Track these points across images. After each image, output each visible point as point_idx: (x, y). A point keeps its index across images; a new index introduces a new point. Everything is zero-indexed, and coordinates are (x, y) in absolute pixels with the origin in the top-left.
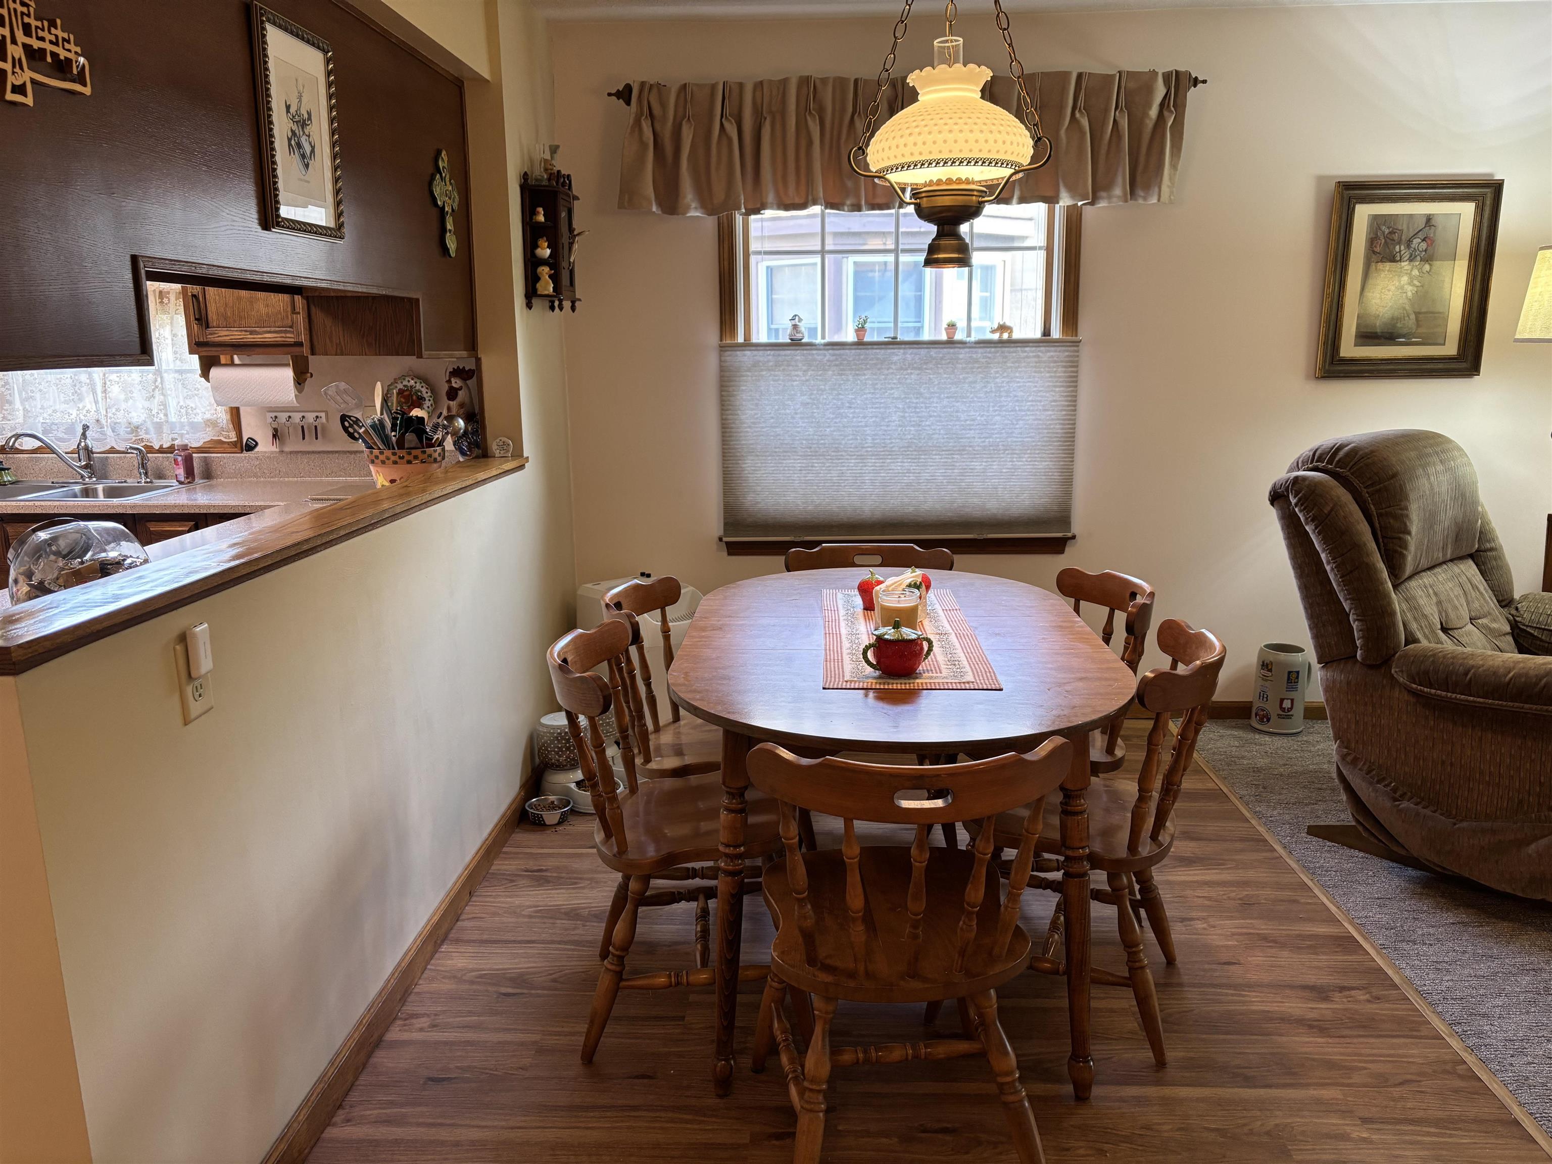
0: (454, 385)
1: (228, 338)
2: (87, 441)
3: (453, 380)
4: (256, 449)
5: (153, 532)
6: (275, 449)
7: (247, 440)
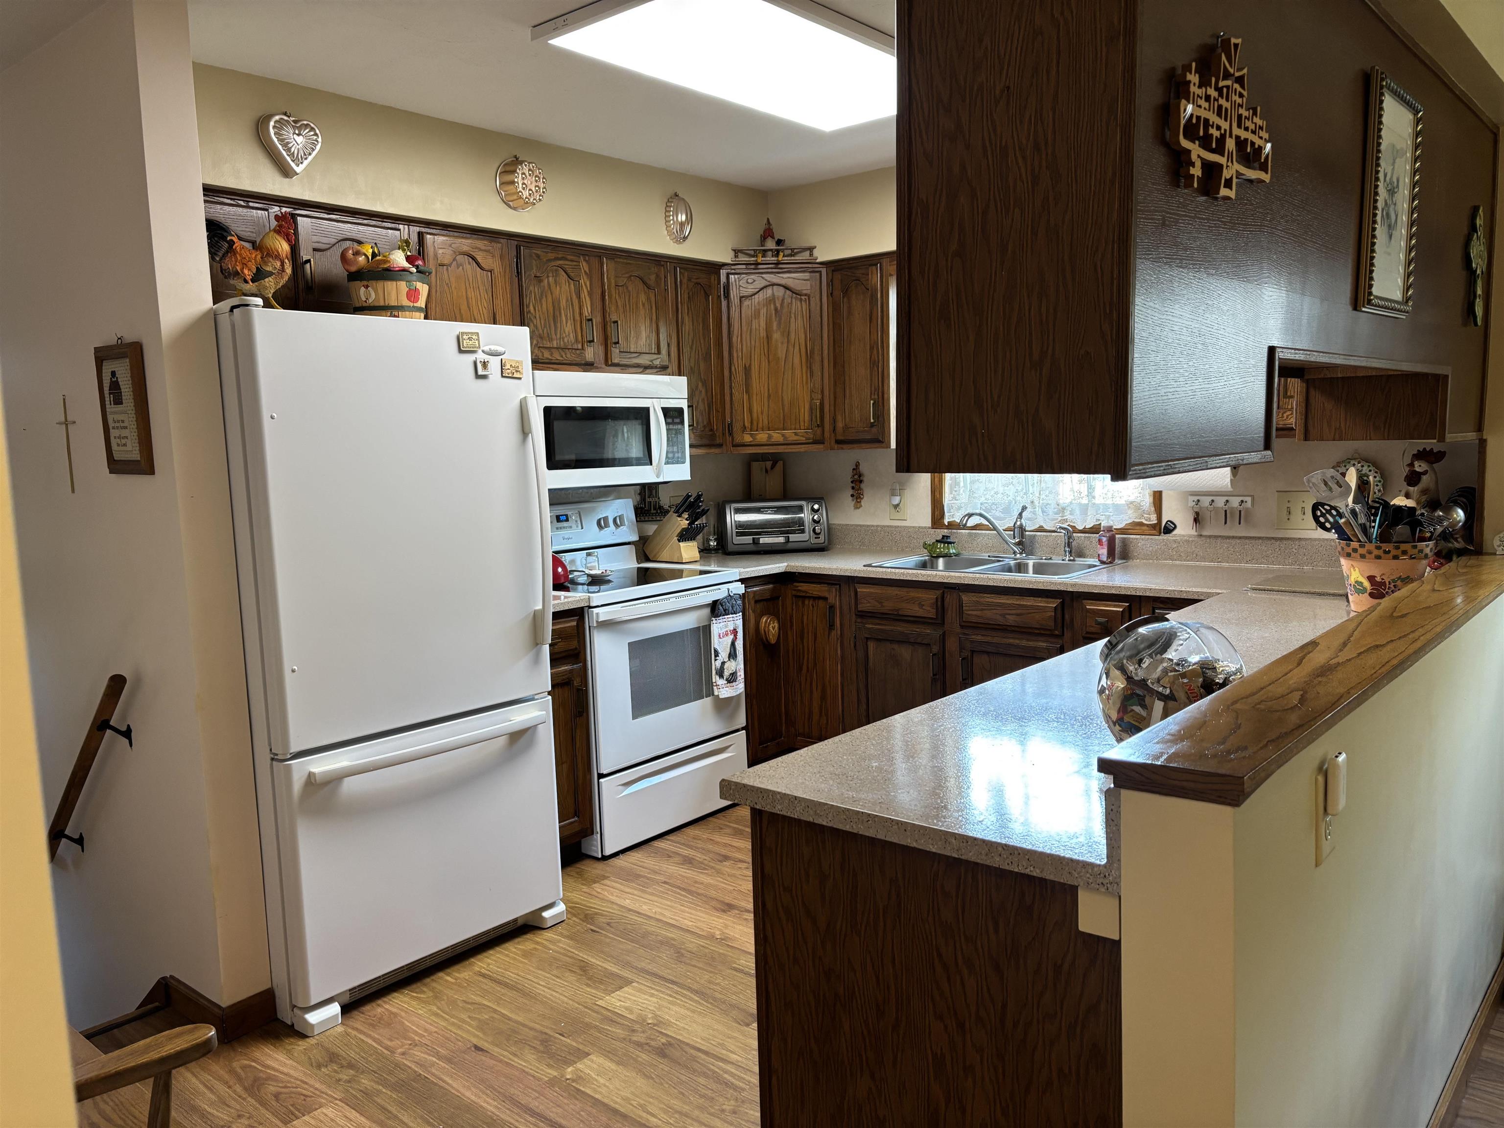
0: (1417, 469)
2: (1022, 520)
3: (1416, 464)
4: (1175, 532)
5: (1089, 611)
6: (1193, 532)
7: (1166, 523)
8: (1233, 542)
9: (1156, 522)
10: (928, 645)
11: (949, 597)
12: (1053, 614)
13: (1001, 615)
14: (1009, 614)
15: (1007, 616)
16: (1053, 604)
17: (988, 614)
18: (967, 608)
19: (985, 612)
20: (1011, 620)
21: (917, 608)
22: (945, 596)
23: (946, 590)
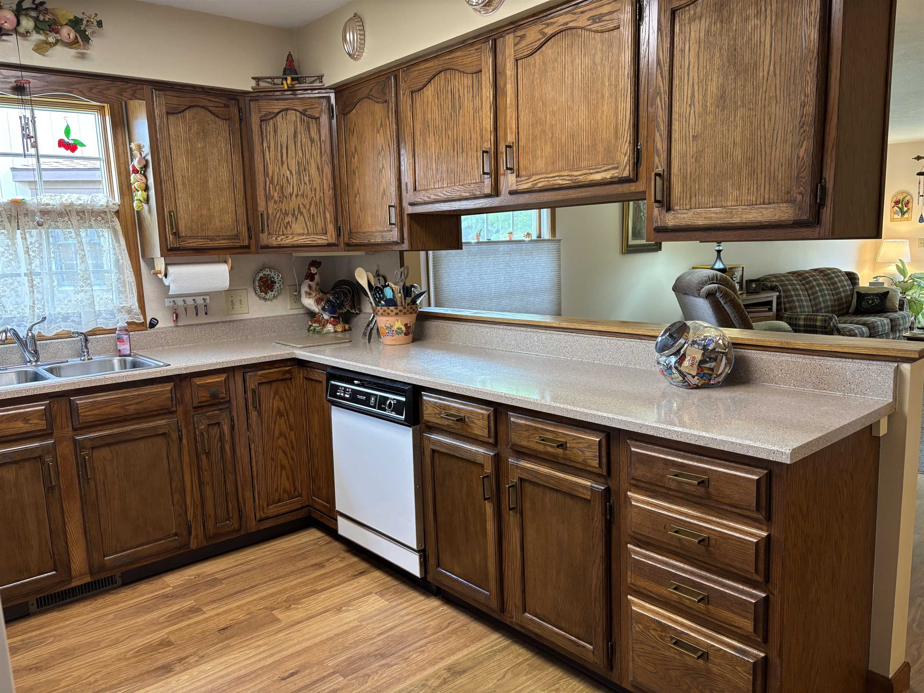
0: (313, 272)
1: (195, 244)
3: (312, 269)
4: (157, 327)
5: (199, 386)
6: (172, 324)
7: (151, 320)
8: (204, 327)
9: (143, 321)
10: (40, 457)
11: (56, 405)
12: (170, 395)
13: (120, 408)
14: (129, 405)
15: (127, 407)
16: (168, 387)
17: (107, 410)
18: (84, 410)
19: (104, 409)
20: (132, 409)
21: (22, 425)
22: (52, 405)
23: (53, 400)
